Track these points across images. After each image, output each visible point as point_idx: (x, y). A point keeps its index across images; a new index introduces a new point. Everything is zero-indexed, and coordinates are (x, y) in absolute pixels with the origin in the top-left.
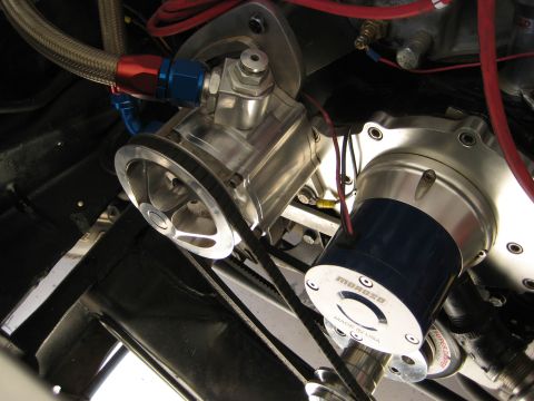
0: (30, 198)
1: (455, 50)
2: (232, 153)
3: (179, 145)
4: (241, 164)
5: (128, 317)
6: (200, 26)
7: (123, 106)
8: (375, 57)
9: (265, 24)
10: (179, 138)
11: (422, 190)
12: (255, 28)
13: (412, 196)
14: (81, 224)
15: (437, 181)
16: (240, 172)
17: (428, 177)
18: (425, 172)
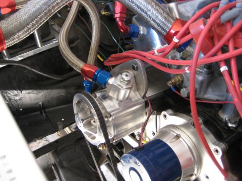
0: (46, 110)
1: (205, 96)
2: (111, 107)
3: (95, 99)
4: (113, 111)
5: (63, 167)
6: (119, 64)
7: (86, 85)
8: (174, 90)
9: (137, 68)
10: (96, 97)
11: (174, 140)
12: (134, 68)
13: (169, 141)
14: (60, 127)
15: (181, 139)
16: (111, 114)
17: (178, 136)
18: (177, 134)
